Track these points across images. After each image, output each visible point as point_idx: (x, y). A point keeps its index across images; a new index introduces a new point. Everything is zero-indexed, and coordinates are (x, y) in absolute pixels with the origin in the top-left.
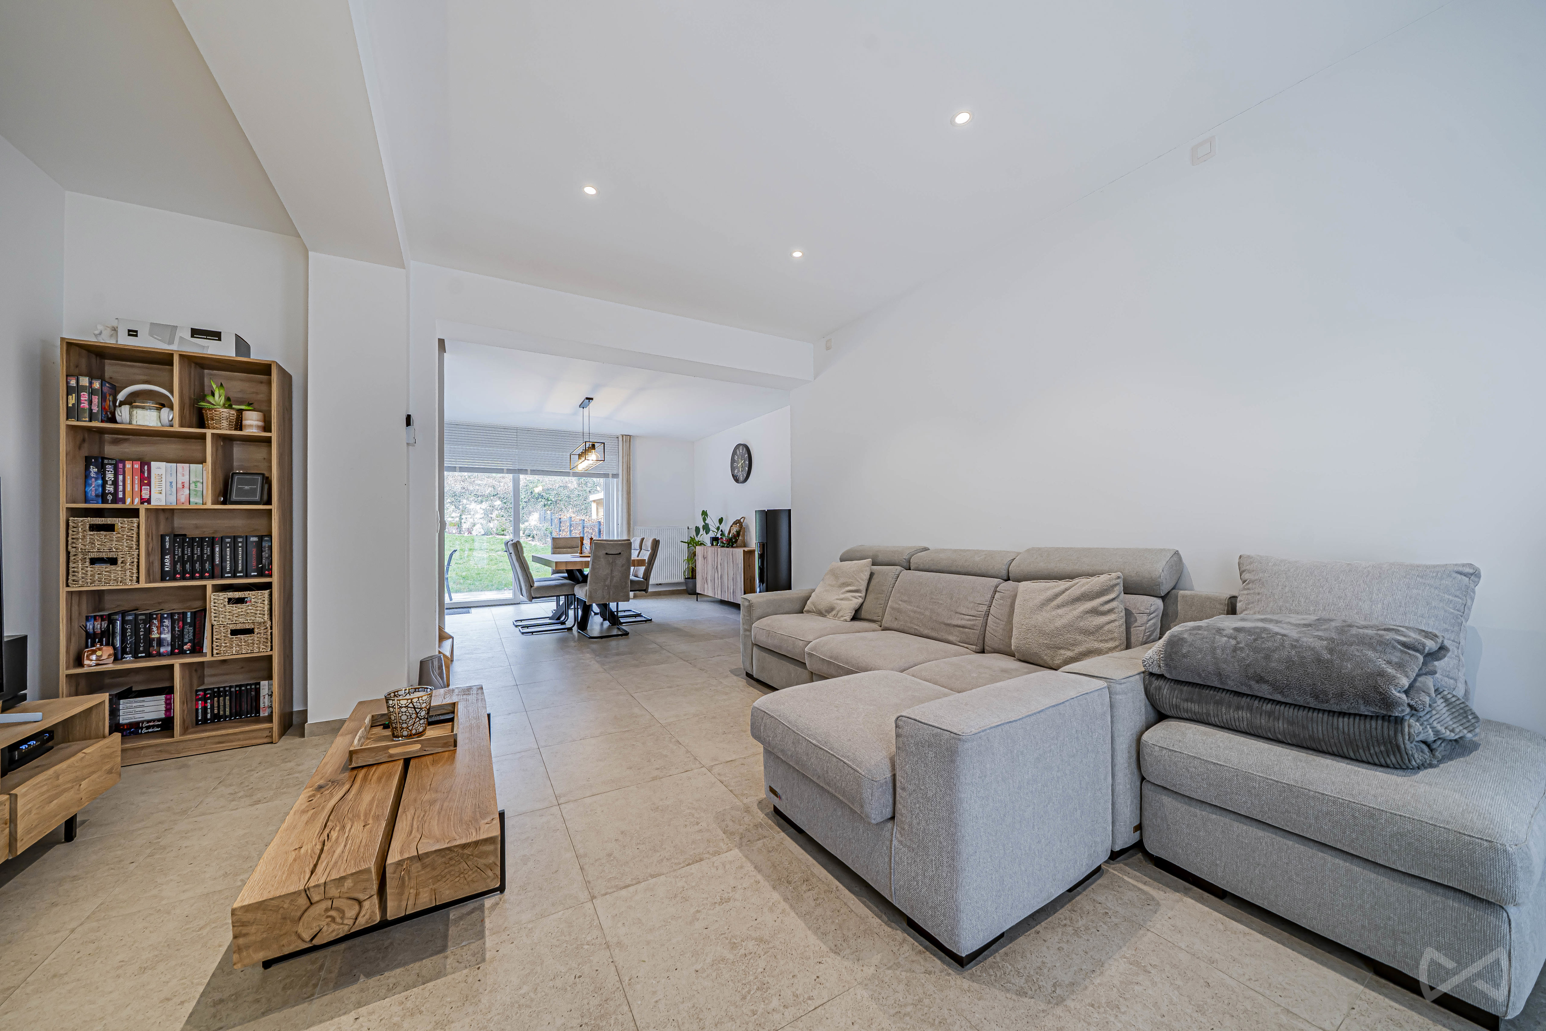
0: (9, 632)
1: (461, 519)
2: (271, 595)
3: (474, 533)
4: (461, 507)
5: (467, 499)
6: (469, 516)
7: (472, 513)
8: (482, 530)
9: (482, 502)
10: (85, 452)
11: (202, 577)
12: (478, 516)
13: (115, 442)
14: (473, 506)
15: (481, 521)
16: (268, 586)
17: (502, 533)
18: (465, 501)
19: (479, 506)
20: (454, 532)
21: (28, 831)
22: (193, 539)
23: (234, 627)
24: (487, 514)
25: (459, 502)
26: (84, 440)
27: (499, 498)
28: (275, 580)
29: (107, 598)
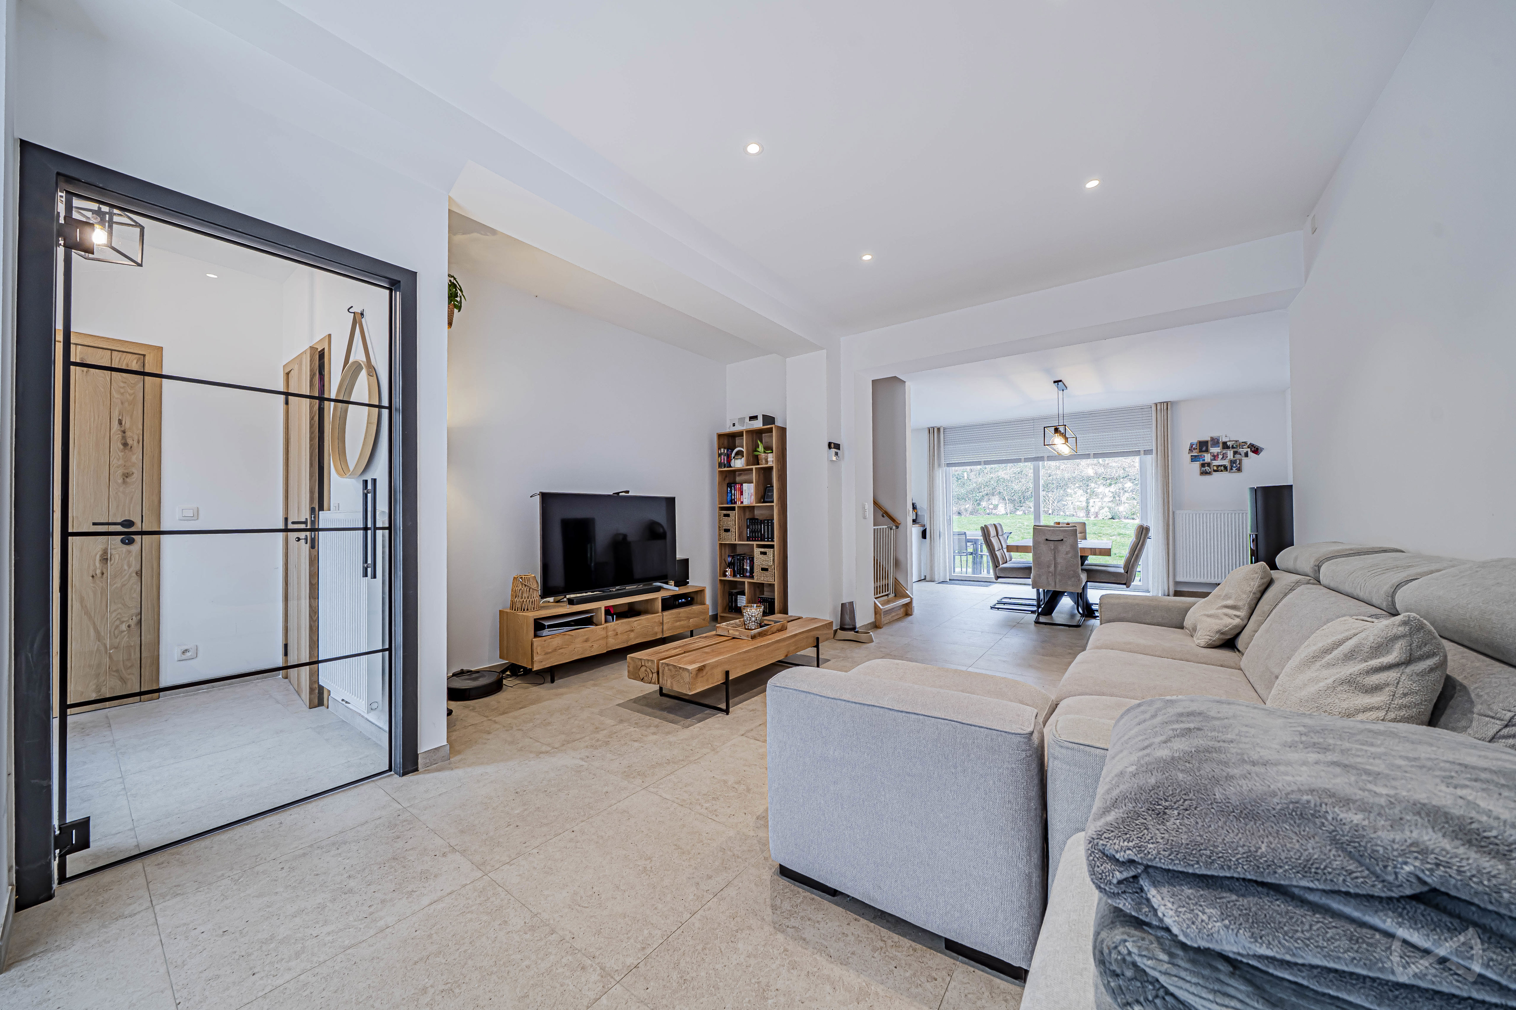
0: (679, 556)
1: (1088, 503)
2: (774, 551)
3: (1100, 517)
4: (1089, 491)
5: (1096, 483)
6: (1097, 500)
7: (1100, 496)
8: (1108, 513)
9: (1110, 484)
10: (727, 481)
11: (753, 541)
12: (1107, 499)
13: (740, 475)
14: (1101, 489)
15: (1110, 504)
16: (772, 547)
17: (1132, 517)
18: (1093, 485)
19: (1108, 489)
20: (1082, 515)
21: (669, 629)
22: (761, 521)
23: (763, 567)
24: (1116, 498)
25: (1088, 486)
26: (726, 477)
27: (1130, 480)
28: (776, 543)
29: (738, 547)
